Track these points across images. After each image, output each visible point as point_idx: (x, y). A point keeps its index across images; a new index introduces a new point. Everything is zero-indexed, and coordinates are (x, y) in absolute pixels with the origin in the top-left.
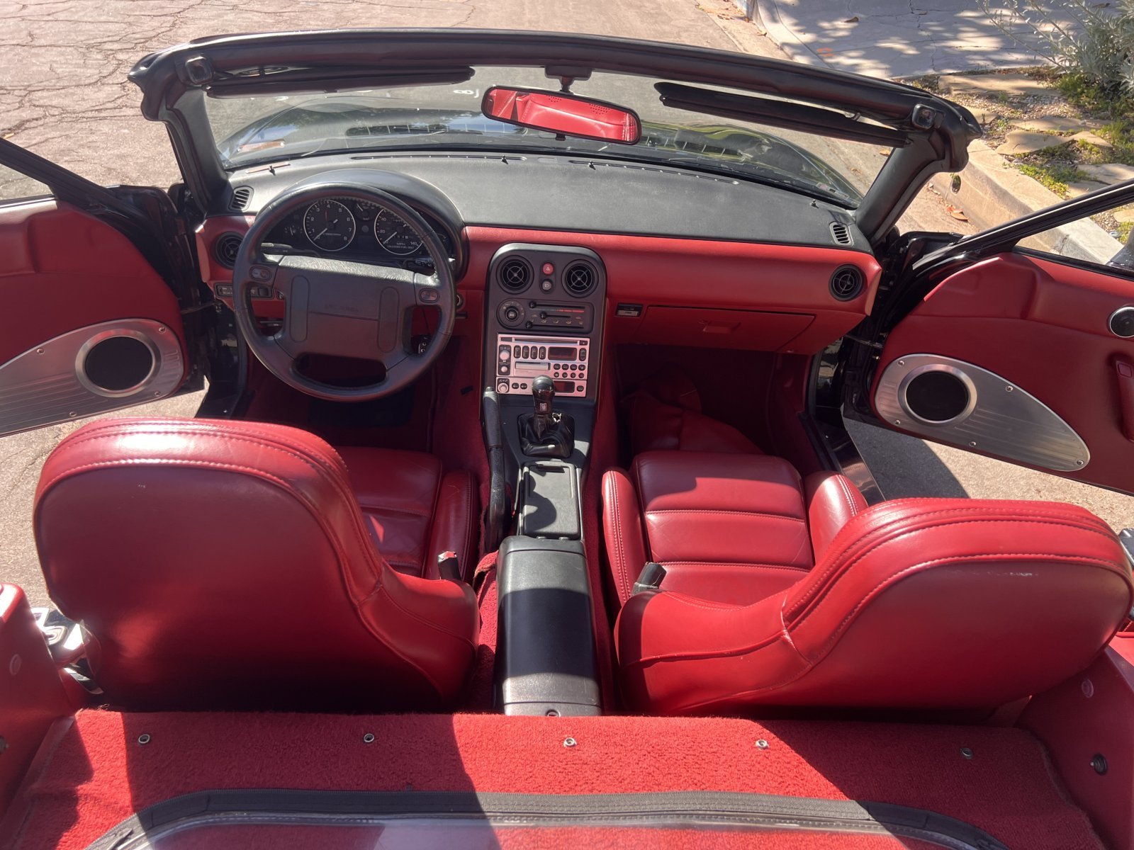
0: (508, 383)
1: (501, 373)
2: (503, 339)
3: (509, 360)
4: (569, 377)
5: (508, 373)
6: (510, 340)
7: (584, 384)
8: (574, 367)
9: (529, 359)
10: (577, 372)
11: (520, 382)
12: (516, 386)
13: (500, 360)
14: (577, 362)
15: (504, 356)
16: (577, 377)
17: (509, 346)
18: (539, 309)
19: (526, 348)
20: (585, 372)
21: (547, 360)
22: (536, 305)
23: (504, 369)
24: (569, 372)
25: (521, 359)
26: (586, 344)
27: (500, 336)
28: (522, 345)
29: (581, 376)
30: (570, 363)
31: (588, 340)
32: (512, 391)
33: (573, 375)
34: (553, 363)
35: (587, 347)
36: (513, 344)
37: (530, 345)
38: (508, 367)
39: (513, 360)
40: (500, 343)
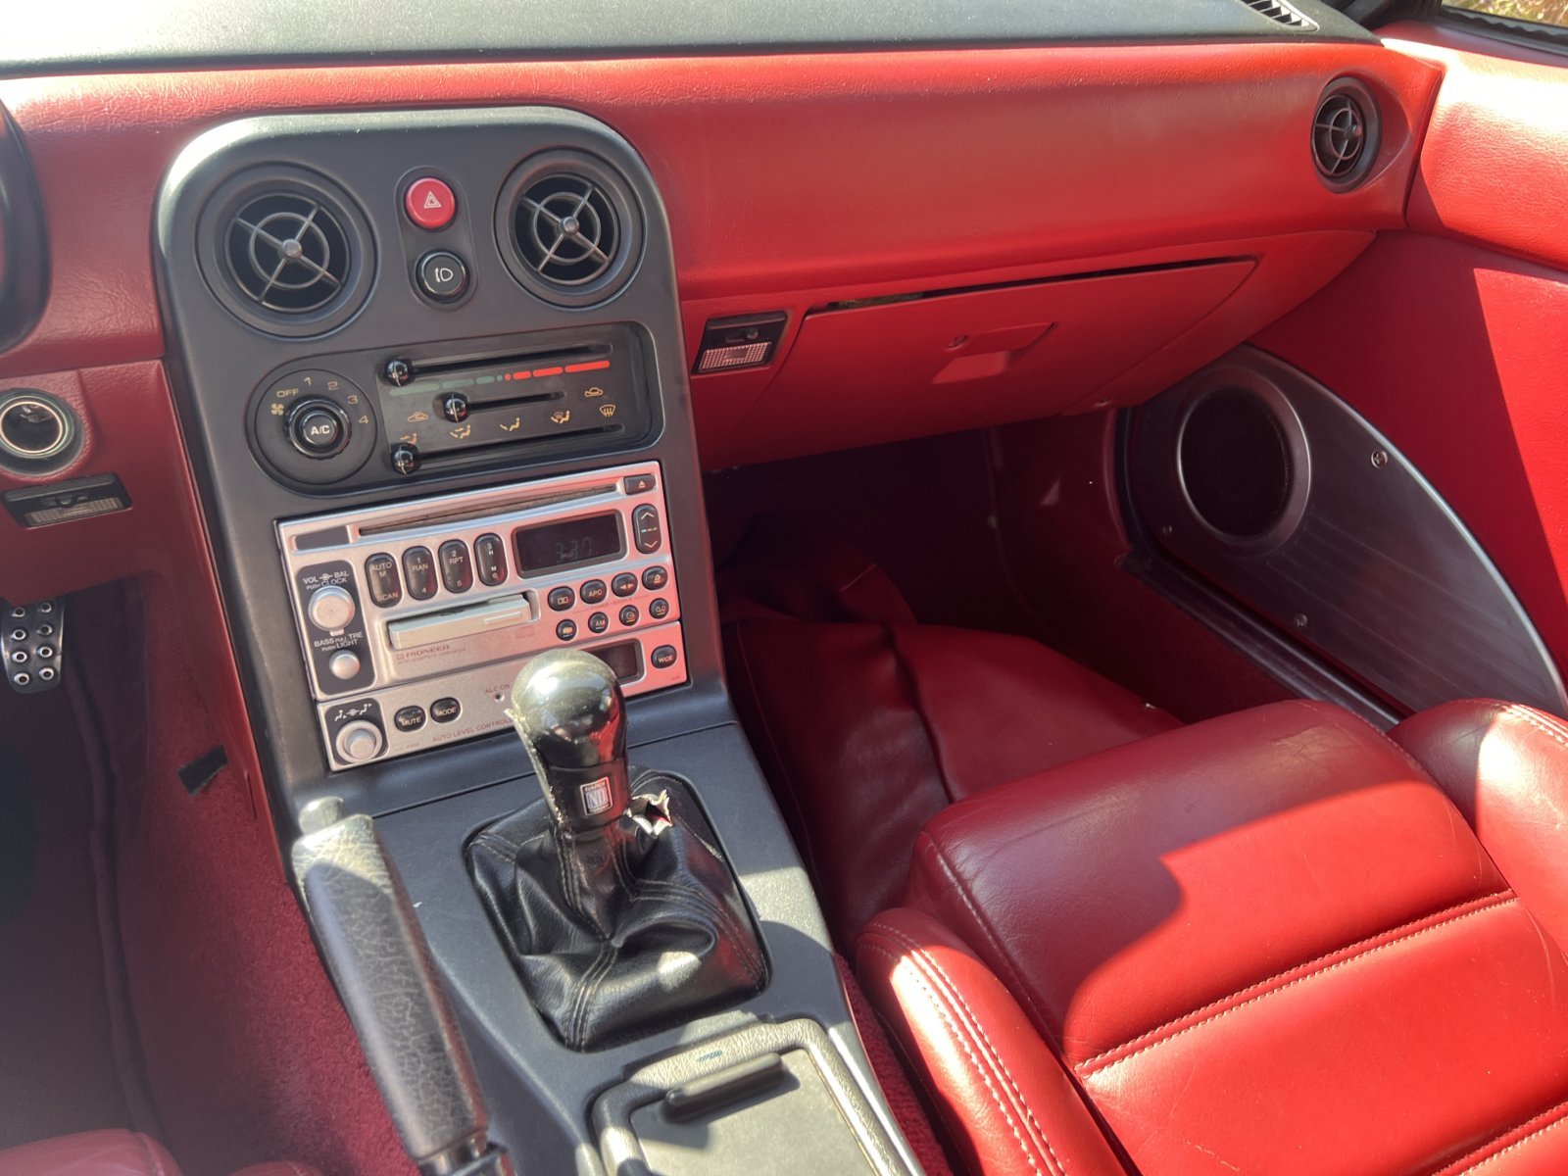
0: (374, 717)
1: (332, 684)
2: (305, 542)
3: (356, 623)
4: (614, 624)
5: (365, 674)
6: (337, 536)
7: (670, 634)
8: (623, 586)
9: (443, 597)
10: (642, 598)
11: (423, 696)
12: (411, 718)
13: (317, 633)
14: (632, 562)
15: (329, 609)
16: (644, 617)
17: (343, 566)
18: (427, 388)
19: (418, 554)
20: (669, 592)
21: (513, 580)
22: (412, 375)
23: (342, 666)
24: (611, 605)
25: (406, 604)
26: (650, 486)
27: (288, 531)
28: (395, 545)
29: (657, 609)
30: (605, 570)
31: (652, 467)
32: (401, 743)
33: (628, 616)
34: (542, 584)
35: (656, 497)
36: (355, 554)
37: (431, 539)
38: (361, 650)
39: (375, 622)
40: (296, 561)
